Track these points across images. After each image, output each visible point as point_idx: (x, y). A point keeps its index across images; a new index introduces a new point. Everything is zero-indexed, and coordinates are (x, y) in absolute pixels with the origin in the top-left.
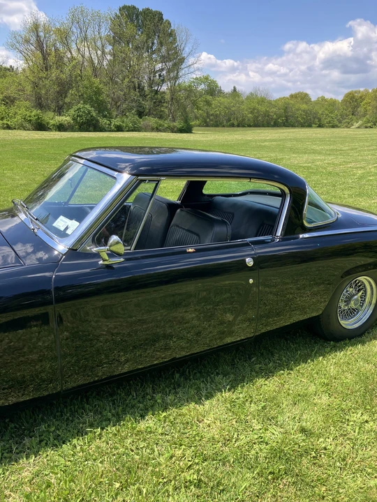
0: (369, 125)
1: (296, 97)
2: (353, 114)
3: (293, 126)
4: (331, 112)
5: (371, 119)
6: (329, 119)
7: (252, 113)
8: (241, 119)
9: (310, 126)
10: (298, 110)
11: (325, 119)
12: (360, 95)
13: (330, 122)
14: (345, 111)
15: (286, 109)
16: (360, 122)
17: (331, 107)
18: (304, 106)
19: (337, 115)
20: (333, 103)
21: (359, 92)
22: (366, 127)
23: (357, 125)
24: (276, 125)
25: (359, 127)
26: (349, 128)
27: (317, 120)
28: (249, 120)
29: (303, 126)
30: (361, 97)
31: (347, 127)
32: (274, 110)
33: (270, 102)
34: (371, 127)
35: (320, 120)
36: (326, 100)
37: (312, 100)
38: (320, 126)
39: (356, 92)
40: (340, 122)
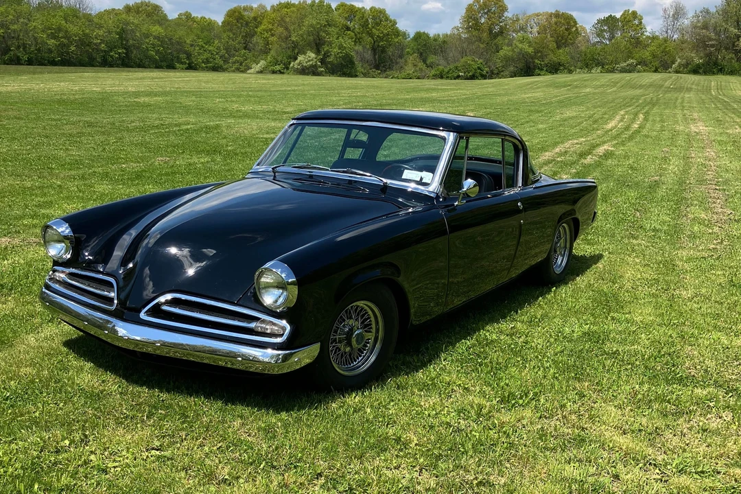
0: (278, 68)
1: (138, 12)
2: (245, 48)
3: (141, 65)
4: (208, 43)
5: (279, 59)
6: (206, 55)
7: (53, 36)
8: (33, 48)
9: (171, 67)
10: (147, 36)
11: (199, 54)
12: (252, 15)
13: (207, 61)
14: (231, 42)
15: (122, 34)
16: (262, 63)
17: (206, 33)
18: (157, 29)
19: (218, 48)
20: (208, 26)
21: (252, 9)
22: (274, 72)
23: (257, 67)
24: (106, 63)
25: (261, 72)
26: (242, 72)
27: (183, 56)
28: (50, 51)
29: (158, 66)
30: (255, 19)
31: (238, 70)
32: (101, 33)
33: (88, 18)
34: (281, 73)
35: (189, 56)
36: (194, 20)
37: (170, 18)
38: (191, 67)
39: (245, 9)
40: (226, 61)
